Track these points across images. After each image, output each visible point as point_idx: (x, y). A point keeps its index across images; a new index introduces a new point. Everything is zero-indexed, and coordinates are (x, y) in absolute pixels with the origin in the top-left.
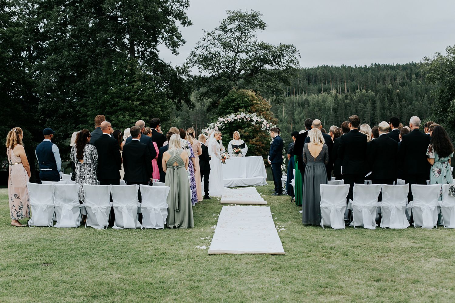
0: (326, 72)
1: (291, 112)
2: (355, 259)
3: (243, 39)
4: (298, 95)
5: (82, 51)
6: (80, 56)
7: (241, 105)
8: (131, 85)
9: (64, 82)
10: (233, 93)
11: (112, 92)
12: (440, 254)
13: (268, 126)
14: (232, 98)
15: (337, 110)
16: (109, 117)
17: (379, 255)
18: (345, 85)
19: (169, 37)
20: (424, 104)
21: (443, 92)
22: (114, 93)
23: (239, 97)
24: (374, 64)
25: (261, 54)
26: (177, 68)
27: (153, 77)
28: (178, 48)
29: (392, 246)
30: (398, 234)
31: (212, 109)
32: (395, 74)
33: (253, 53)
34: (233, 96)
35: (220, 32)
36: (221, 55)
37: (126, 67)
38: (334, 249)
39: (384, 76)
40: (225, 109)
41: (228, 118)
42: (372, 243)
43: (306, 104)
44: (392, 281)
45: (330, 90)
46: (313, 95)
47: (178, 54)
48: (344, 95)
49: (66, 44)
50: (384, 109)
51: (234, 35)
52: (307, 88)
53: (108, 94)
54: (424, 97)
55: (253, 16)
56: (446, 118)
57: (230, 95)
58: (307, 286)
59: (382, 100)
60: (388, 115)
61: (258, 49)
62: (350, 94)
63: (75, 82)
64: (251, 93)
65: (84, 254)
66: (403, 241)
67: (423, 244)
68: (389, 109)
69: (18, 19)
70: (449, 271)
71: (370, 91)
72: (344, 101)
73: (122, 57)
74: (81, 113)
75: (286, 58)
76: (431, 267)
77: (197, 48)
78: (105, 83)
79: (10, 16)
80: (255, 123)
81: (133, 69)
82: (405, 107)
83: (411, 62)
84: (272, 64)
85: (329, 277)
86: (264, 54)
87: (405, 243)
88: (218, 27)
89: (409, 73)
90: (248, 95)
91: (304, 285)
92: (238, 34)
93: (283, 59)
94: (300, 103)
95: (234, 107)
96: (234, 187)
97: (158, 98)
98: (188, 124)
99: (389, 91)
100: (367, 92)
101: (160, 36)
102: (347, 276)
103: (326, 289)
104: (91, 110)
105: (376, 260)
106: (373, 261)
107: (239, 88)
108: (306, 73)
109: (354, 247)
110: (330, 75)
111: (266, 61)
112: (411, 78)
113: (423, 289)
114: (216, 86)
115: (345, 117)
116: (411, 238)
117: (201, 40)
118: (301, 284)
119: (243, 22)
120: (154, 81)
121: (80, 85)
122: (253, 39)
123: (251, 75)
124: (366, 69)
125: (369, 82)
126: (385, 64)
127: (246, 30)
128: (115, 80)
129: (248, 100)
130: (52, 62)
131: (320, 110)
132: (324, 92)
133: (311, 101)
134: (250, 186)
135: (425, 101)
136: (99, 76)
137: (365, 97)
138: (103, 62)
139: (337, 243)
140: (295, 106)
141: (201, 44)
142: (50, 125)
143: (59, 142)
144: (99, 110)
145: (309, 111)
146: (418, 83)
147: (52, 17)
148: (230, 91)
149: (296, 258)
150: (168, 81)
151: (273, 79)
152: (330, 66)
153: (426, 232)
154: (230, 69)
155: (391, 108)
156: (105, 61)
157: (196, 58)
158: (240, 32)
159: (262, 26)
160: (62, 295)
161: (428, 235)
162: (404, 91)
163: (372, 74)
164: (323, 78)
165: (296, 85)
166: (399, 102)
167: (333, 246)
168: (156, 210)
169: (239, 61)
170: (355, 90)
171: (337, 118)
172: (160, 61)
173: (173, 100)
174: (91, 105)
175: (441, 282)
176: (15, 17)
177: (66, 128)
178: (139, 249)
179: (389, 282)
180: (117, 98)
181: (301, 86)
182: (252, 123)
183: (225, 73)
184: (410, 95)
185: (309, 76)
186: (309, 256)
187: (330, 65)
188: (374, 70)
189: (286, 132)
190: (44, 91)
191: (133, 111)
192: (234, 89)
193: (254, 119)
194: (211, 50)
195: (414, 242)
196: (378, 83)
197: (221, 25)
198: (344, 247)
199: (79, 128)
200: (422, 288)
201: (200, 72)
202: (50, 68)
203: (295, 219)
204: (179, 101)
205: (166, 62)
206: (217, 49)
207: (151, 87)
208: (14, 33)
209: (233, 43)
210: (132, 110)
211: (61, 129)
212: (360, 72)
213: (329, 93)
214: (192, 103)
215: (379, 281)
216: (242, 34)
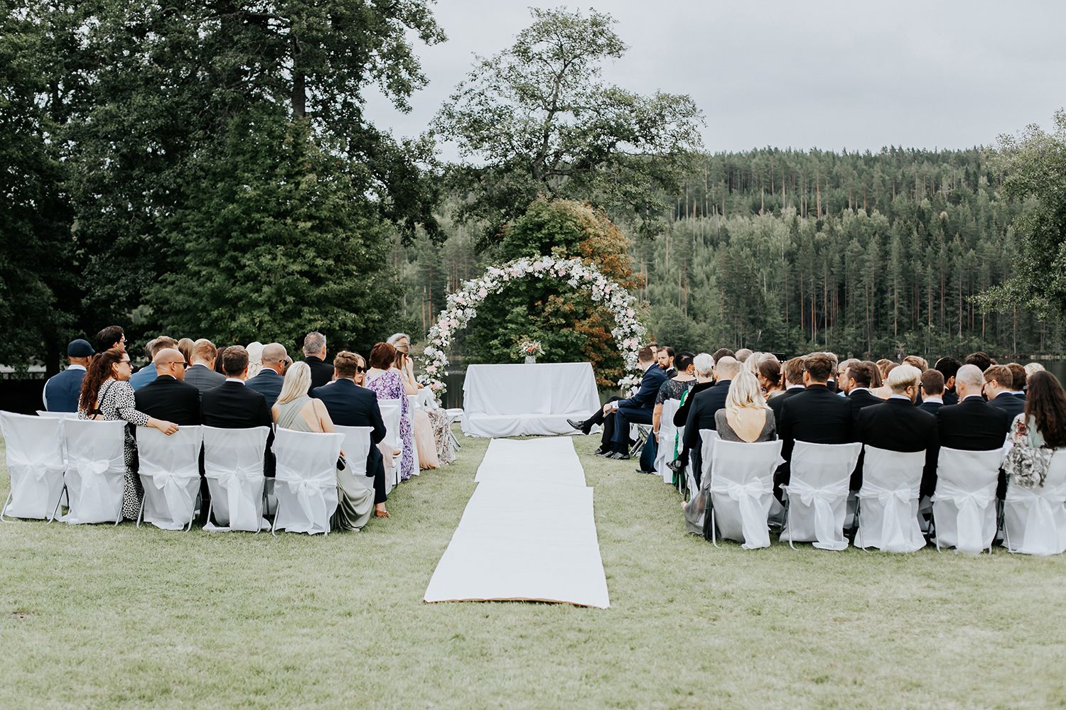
0: (773, 164)
1: (685, 259)
2: (777, 624)
3: (570, 78)
4: (705, 216)
5: (177, 95)
6: (172, 108)
7: (558, 237)
8: (292, 181)
9: (133, 169)
10: (540, 207)
11: (247, 196)
12: (988, 617)
13: (607, 291)
14: (536, 219)
15: (795, 257)
16: (237, 257)
17: (837, 615)
18: (819, 197)
19: (389, 69)
20: (1005, 247)
21: (1042, 220)
22: (250, 199)
23: (553, 217)
24: (889, 148)
25: (610, 116)
26: (407, 144)
27: (347, 164)
28: (409, 95)
29: (873, 593)
30: (895, 565)
31: (490, 244)
32: (939, 173)
33: (591, 112)
34: (538, 215)
35: (515, 60)
36: (514, 115)
37: (282, 137)
38: (730, 597)
39: (912, 177)
40: (520, 246)
41: (510, 269)
42: (828, 586)
43: (722, 240)
44: (855, 683)
45: (780, 207)
46: (739, 217)
47: (409, 109)
48: (814, 221)
49: (141, 78)
50: (908, 256)
51: (547, 69)
52: (726, 201)
53: (237, 202)
54: (1005, 231)
55: (595, 24)
56: (1049, 284)
57: (532, 213)
58: (644, 690)
59: (906, 236)
60: (917, 271)
61: (604, 103)
62: (828, 218)
63: (159, 171)
64: (582, 209)
65: (120, 591)
66: (903, 583)
67: (950, 591)
68: (921, 257)
69: (28, 15)
70: (999, 662)
71: (876, 213)
72: (814, 236)
73: (274, 113)
74: (170, 246)
75: (672, 127)
76: (958, 650)
77: (456, 98)
78: (230, 174)
79: (8, 8)
80: (576, 282)
81: (300, 144)
82: (960, 254)
83: (978, 146)
84: (636, 140)
85: (704, 668)
86: (619, 116)
87: (906, 587)
88: (510, 48)
89: (971, 171)
90: (574, 214)
91: (637, 686)
92: (557, 66)
93: (663, 129)
94: (709, 237)
95: (541, 243)
96: (520, 437)
97: (356, 214)
98: (438, 279)
99: (922, 215)
100: (869, 216)
101: (368, 66)
102: (746, 667)
103: (689, 698)
104: (195, 240)
105: (827, 629)
106: (819, 630)
107: (554, 196)
108: (724, 166)
109: (780, 594)
110: (783, 171)
111: (620, 132)
112: (976, 186)
113: (929, 704)
114: (501, 191)
115: (814, 274)
116: (924, 575)
117: (467, 78)
118: (631, 683)
119: (569, 37)
120: (350, 173)
121: (171, 178)
122: (593, 80)
123: (584, 165)
124: (870, 160)
125: (875, 191)
126: (915, 149)
127: (575, 57)
128: (255, 167)
129: (576, 226)
130: (106, 120)
131: (754, 255)
132: (765, 211)
133: (734, 232)
134: (559, 435)
135: (1008, 240)
136: (217, 158)
137: (863, 228)
138: (227, 125)
139: (740, 583)
140: (694, 242)
141: (466, 88)
142: (95, 273)
143: (121, 314)
144: (212, 240)
145: (728, 256)
146: (992, 198)
147: (109, 12)
148: (532, 204)
149: (632, 618)
150: (383, 174)
151: (638, 176)
152: (784, 151)
153: (962, 563)
154: (535, 150)
155: (925, 256)
156: (233, 121)
157: (454, 122)
158: (562, 61)
159: (614, 48)
160: (39, 693)
161: (968, 569)
162: (959, 214)
163: (883, 171)
164: (766, 177)
165: (699, 192)
166: (946, 242)
167: (730, 590)
168: (311, 488)
169: (557, 132)
170: (840, 209)
171: (795, 276)
172: (365, 126)
173: (395, 221)
174: (196, 226)
175: (974, 689)
176: (22, 10)
177: (134, 281)
178: (255, 584)
179: (846, 686)
180: (258, 211)
181: (711, 196)
182: (569, 282)
183: (523, 160)
184: (972, 225)
185: (732, 173)
186: (666, 614)
187: (783, 148)
188: (887, 163)
189: (672, 305)
190: (84, 189)
191: (297, 244)
192: (542, 199)
193: (574, 274)
194: (490, 102)
195: (929, 587)
196: (896, 193)
197: (516, 42)
198: (757, 592)
199: (165, 280)
200: (926, 702)
201: (464, 155)
202: (100, 134)
203: (652, 519)
204: (410, 224)
205: (380, 128)
206: (506, 99)
207: (342, 186)
208: (17, 47)
209: (543, 87)
210: (294, 241)
211: (123, 282)
212: (855, 167)
213: (778, 215)
214: (439, 229)
215: (822, 681)
216: (566, 66)
